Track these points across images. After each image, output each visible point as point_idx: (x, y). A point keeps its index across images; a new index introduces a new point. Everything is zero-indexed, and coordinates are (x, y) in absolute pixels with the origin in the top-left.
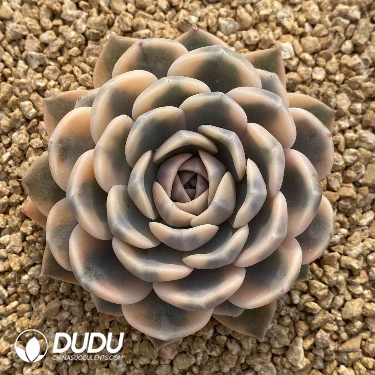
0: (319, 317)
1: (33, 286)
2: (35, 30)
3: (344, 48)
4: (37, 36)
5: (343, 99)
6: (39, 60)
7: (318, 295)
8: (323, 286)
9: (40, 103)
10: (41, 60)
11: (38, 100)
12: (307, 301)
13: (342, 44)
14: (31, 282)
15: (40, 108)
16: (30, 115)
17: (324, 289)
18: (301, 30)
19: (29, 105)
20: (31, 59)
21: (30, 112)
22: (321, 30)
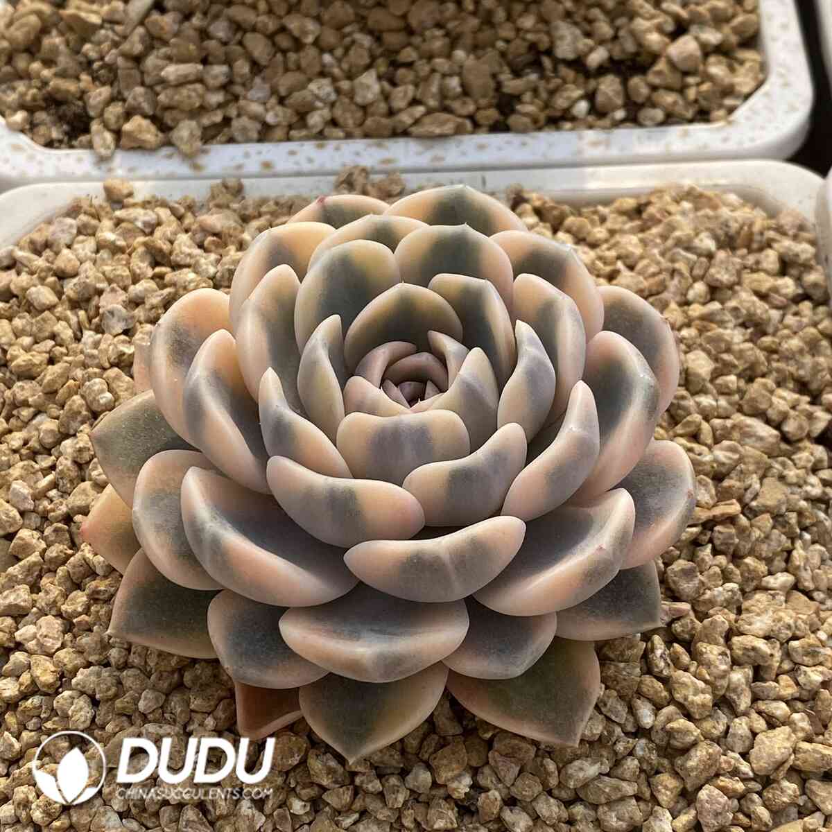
0: (699, 753)
1: (81, 709)
2: (120, 278)
3: (691, 295)
4: (125, 289)
5: (698, 359)
6: (126, 320)
7: (692, 703)
8: (701, 684)
9: (121, 384)
10: (130, 321)
11: (117, 378)
12: (669, 720)
13: (688, 289)
14: (76, 701)
15: (121, 393)
16: (102, 401)
17: (703, 692)
18: (608, 269)
19: (101, 383)
20: (111, 316)
21: (102, 396)
22: (647, 266)
